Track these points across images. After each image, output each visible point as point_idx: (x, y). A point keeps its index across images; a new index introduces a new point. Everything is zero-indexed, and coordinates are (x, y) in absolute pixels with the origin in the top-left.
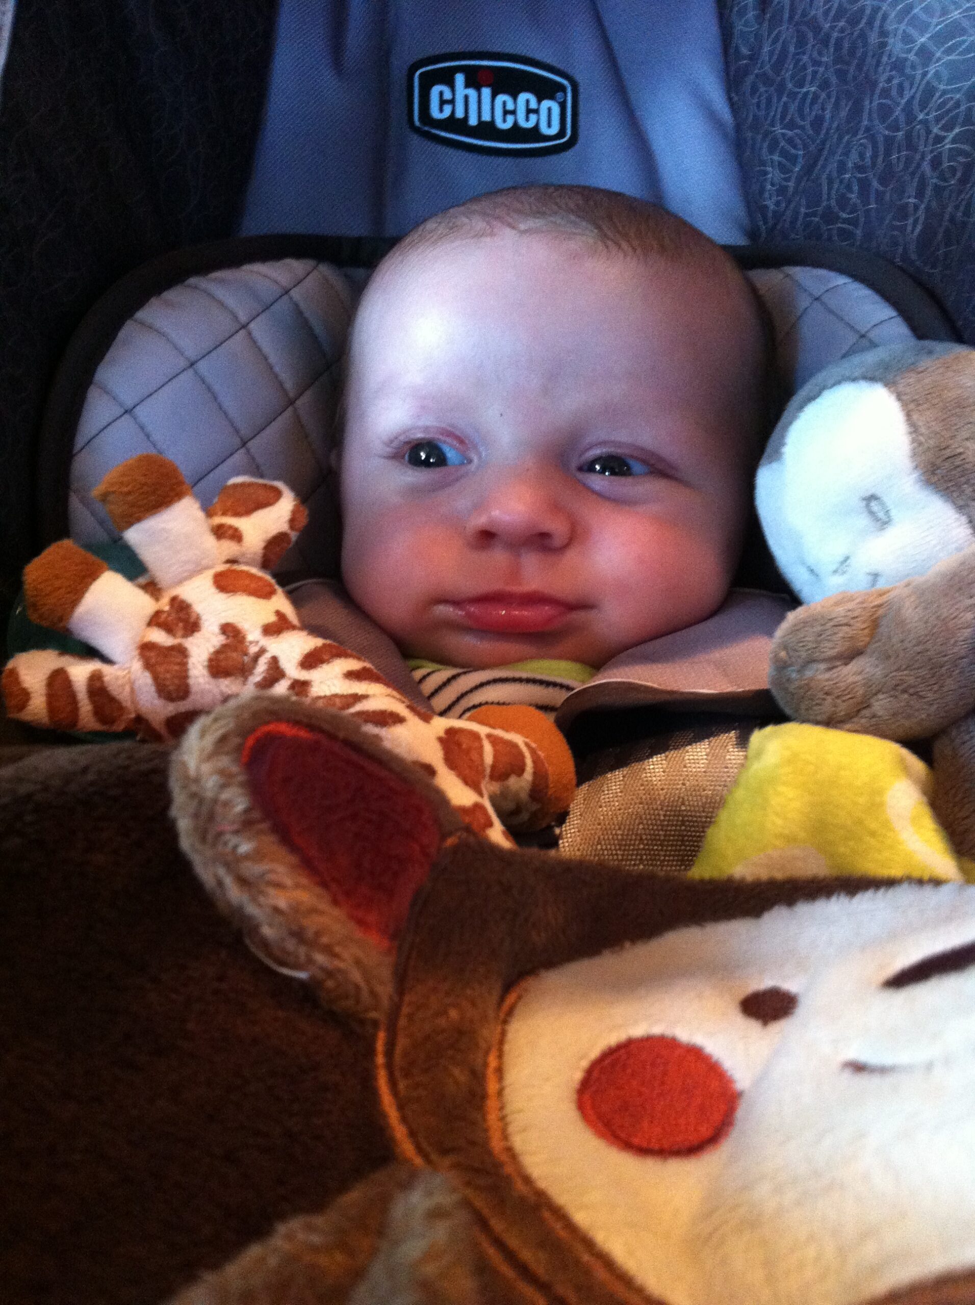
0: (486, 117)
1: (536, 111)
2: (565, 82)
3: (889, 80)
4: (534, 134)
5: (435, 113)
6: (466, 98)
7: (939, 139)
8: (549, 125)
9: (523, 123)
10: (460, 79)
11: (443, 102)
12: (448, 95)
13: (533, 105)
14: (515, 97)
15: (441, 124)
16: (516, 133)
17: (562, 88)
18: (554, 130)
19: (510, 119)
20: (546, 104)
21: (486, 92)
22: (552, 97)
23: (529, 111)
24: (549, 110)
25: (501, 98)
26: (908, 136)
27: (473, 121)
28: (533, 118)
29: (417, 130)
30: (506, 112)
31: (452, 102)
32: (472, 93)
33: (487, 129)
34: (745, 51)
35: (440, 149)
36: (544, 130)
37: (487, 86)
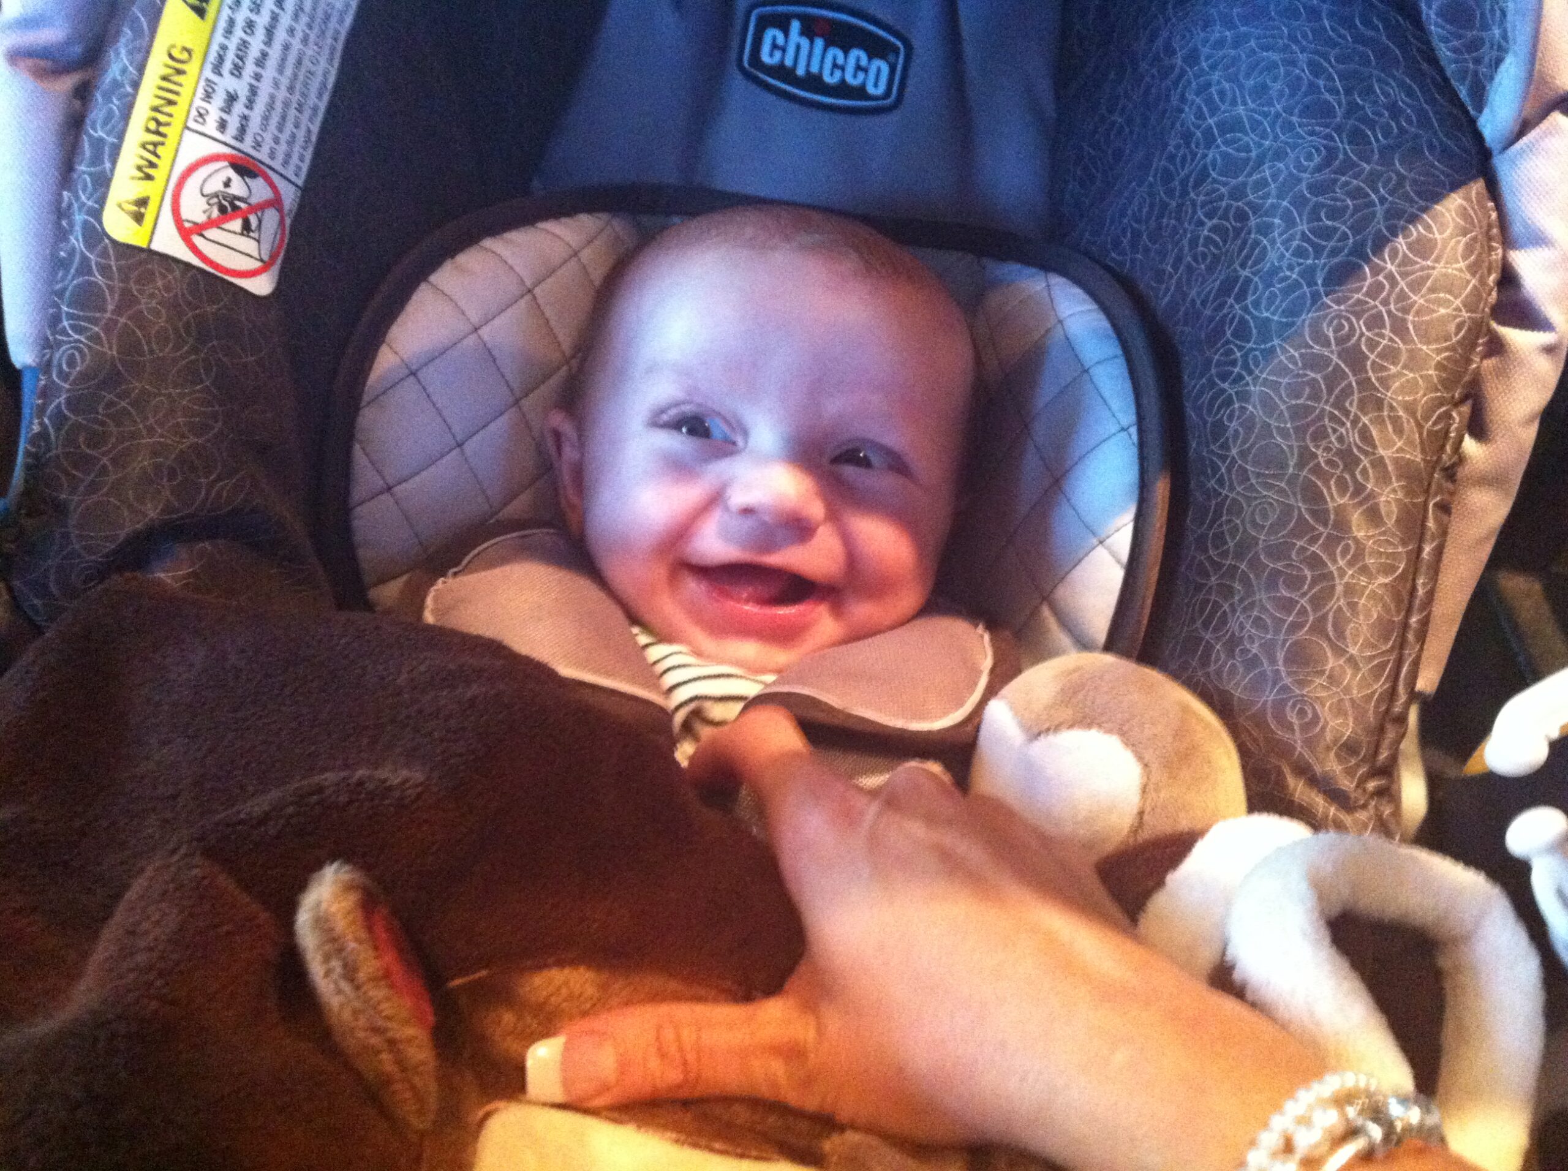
0: (814, 69)
1: (866, 70)
2: (899, 44)
3: (1178, 147)
4: (860, 92)
5: (765, 58)
6: (798, 47)
7: (1201, 224)
8: (876, 85)
9: (849, 79)
10: (795, 26)
11: (775, 46)
12: (780, 40)
13: (864, 61)
14: (846, 53)
15: (770, 70)
16: (842, 89)
17: (896, 51)
18: (881, 90)
19: (838, 74)
20: (876, 63)
21: (819, 43)
22: (883, 57)
23: (858, 68)
24: (879, 70)
25: (832, 51)
26: (1180, 206)
27: (801, 71)
28: (861, 76)
29: (744, 72)
30: (835, 66)
31: (784, 50)
32: (805, 42)
33: (814, 82)
35: (765, 95)
36: (871, 89)
37: (822, 36)
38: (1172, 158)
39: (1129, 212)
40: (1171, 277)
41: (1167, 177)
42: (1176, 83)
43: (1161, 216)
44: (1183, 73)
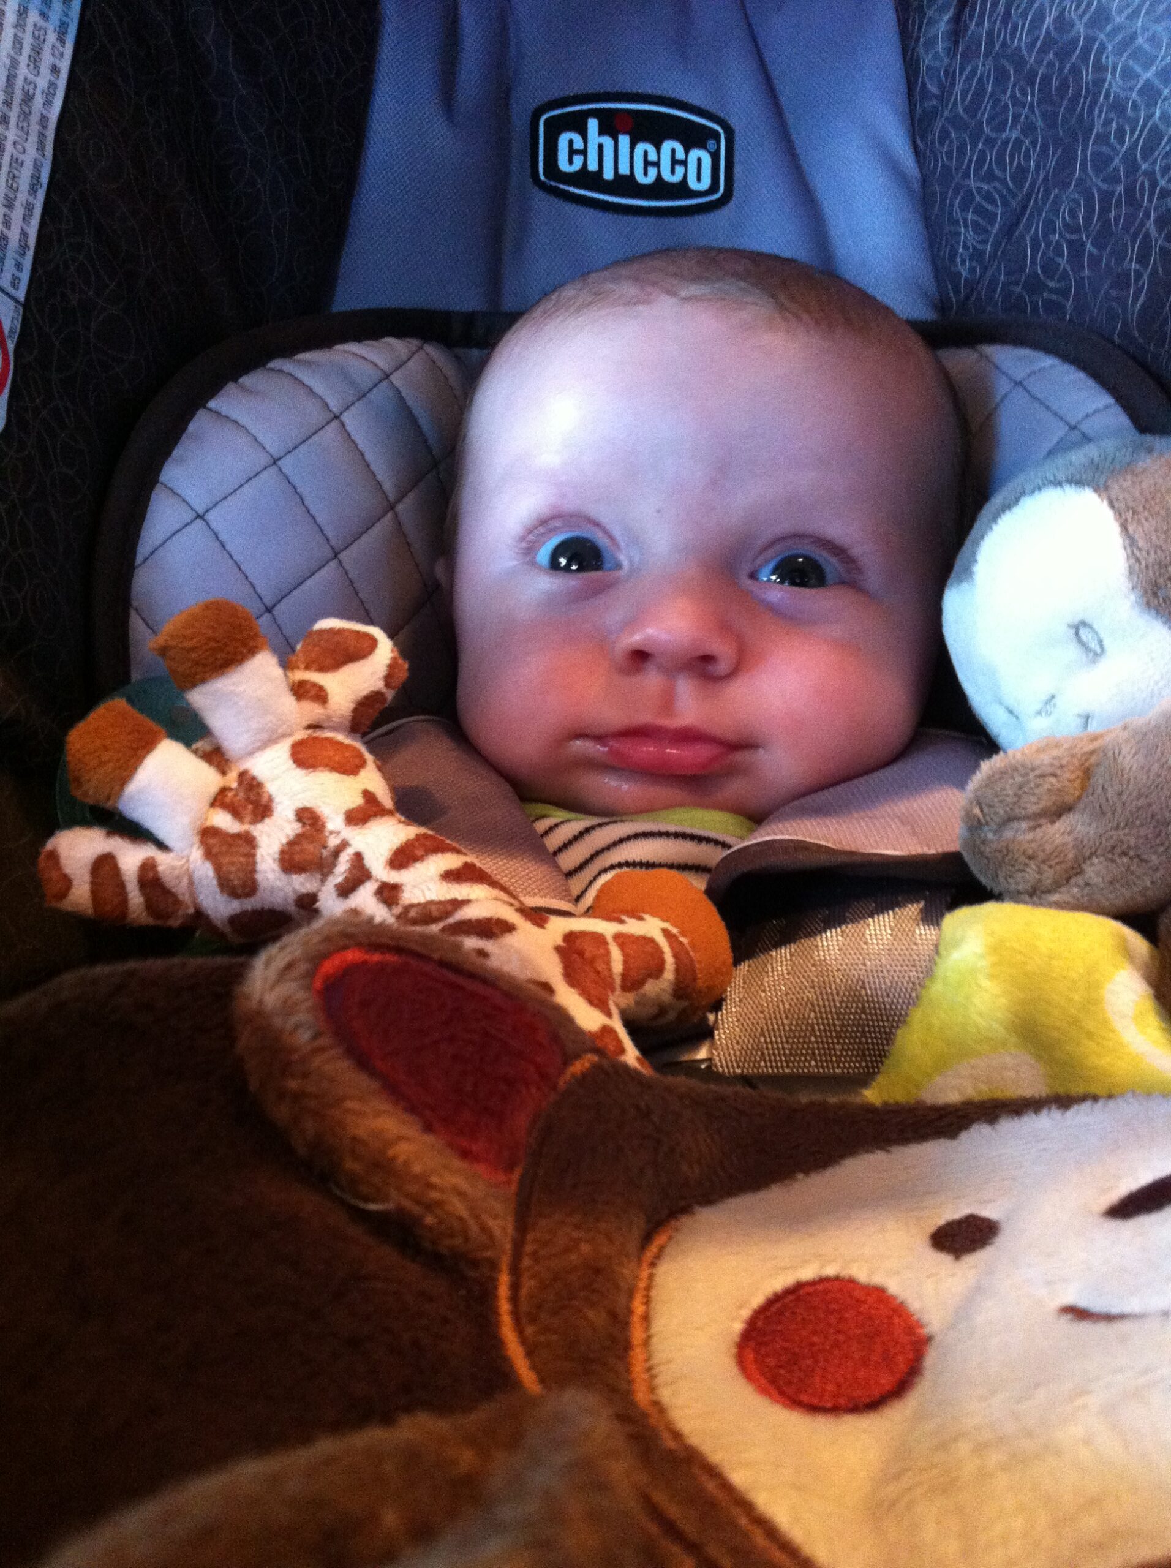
0: (624, 170)
1: (684, 163)
2: (717, 127)
3: (1108, 122)
4: (682, 189)
5: (564, 165)
6: (601, 147)
9: (667, 176)
10: (593, 124)
11: (572, 152)
12: (578, 144)
13: (680, 154)
14: (658, 146)
15: (570, 178)
16: (660, 188)
17: (716, 136)
18: (706, 183)
19: (652, 172)
20: (695, 154)
21: (624, 140)
22: (703, 146)
23: (674, 162)
24: (699, 160)
25: (641, 147)
26: (1130, 191)
27: (608, 174)
28: (679, 170)
29: (542, 186)
30: (647, 163)
31: (584, 152)
32: (607, 142)
33: (625, 184)
34: (933, 89)
35: (570, 209)
36: (693, 184)
37: (625, 133)
38: (1103, 138)
39: (1059, 223)
40: (1139, 276)
41: (1101, 162)
42: (1085, 57)
43: (1105, 210)
44: (1090, 40)
